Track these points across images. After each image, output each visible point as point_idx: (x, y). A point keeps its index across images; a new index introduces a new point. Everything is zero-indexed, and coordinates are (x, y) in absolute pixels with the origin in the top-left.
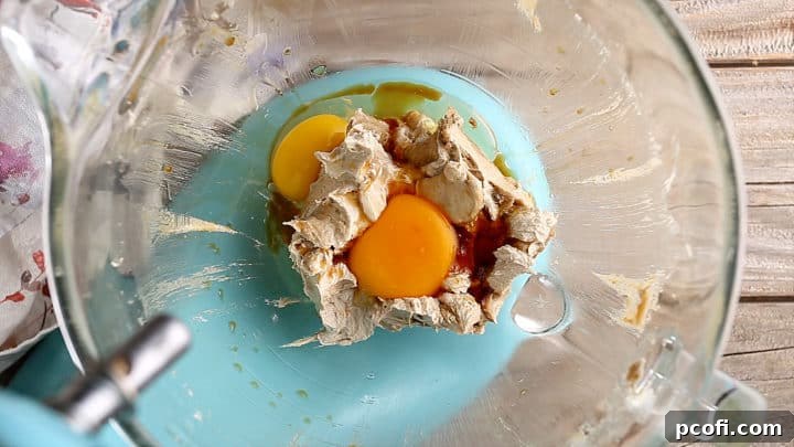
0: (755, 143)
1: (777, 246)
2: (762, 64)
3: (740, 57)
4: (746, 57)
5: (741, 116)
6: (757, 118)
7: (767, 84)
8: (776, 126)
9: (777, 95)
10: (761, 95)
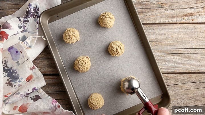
0: (178, 40)
1: (183, 62)
2: (179, 24)
3: (175, 22)
4: (176, 22)
5: (175, 34)
6: (178, 35)
7: (181, 28)
8: (182, 37)
9: (183, 30)
10: (179, 30)
